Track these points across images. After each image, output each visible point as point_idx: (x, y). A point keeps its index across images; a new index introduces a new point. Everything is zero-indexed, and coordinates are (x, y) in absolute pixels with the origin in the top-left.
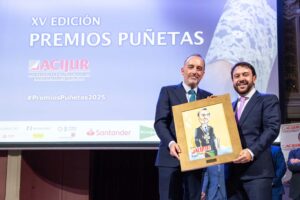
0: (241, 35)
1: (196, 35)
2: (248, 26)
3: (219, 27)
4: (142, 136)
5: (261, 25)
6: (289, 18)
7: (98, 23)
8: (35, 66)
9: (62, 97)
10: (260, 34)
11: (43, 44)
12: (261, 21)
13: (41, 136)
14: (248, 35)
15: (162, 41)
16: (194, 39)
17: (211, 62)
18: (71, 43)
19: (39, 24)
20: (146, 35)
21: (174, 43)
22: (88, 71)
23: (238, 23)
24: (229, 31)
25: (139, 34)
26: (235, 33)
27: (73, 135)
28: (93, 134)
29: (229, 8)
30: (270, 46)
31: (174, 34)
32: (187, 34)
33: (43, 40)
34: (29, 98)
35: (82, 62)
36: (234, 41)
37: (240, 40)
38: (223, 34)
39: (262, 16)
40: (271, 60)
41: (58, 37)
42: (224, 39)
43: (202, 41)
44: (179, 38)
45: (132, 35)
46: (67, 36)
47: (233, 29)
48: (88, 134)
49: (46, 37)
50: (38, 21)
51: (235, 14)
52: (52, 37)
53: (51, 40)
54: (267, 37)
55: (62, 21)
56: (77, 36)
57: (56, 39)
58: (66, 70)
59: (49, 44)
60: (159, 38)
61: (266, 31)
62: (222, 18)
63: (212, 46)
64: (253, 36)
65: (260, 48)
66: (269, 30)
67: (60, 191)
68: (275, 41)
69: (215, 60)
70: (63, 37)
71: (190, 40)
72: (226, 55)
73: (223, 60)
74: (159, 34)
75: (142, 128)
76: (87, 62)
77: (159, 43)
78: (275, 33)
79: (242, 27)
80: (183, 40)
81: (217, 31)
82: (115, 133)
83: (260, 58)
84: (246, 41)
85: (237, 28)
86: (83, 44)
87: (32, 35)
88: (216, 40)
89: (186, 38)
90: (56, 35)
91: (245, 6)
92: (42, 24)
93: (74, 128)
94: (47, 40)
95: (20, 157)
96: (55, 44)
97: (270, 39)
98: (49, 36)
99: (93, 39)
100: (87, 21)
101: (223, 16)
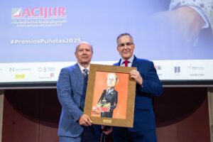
8: (17, 13)
9: (42, 41)
13: (23, 76)
17: (175, 8)
22: (65, 17)
27: (52, 75)
34: (12, 42)
35: (59, 9)
58: (46, 17)
69: (178, 6)
73: (186, 6)
76: (64, 9)
93: (53, 69)
95: (3, 96)
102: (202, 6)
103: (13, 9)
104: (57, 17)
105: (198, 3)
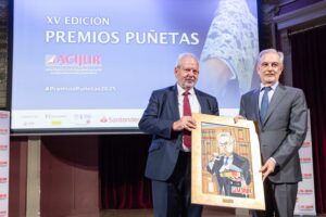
0: (230, 37)
1: (192, 35)
2: (235, 30)
3: (211, 30)
5: (244, 30)
6: (267, 24)
7: (108, 23)
8: (52, 60)
9: (77, 88)
10: (245, 37)
11: (58, 41)
12: (245, 26)
13: (60, 123)
14: (235, 37)
15: (164, 40)
16: (191, 40)
17: (206, 60)
18: (84, 40)
20: (149, 35)
21: (174, 42)
22: (100, 65)
23: (227, 27)
24: (220, 33)
25: (144, 34)
26: (224, 35)
27: (88, 122)
28: (106, 121)
31: (174, 34)
32: (185, 35)
33: (58, 37)
34: (47, 89)
35: (94, 58)
36: (223, 42)
37: (228, 42)
38: (215, 36)
39: (246, 22)
41: (72, 34)
43: (197, 41)
44: (178, 38)
45: (137, 34)
46: (80, 33)
47: (223, 32)
48: (102, 121)
49: (60, 34)
50: (53, 20)
51: (224, 19)
52: (66, 34)
53: (66, 37)
54: (250, 40)
55: (75, 20)
56: (88, 34)
57: (70, 37)
58: (80, 64)
59: (64, 41)
60: (162, 38)
61: (249, 35)
63: (206, 45)
64: (239, 38)
65: (245, 49)
66: (252, 33)
67: (77, 170)
69: (209, 58)
70: (76, 35)
71: (187, 40)
72: (218, 53)
74: (161, 34)
76: (98, 57)
77: (161, 42)
79: (230, 30)
80: (182, 40)
81: (209, 33)
82: (125, 120)
83: (245, 57)
84: (233, 43)
85: (226, 31)
86: (94, 41)
87: (48, 33)
88: (209, 40)
89: (184, 38)
90: (70, 33)
91: (232, 13)
92: (57, 23)
93: (89, 116)
94: (62, 37)
95: (39, 141)
96: (70, 41)
97: (253, 42)
98: (63, 34)
99: (104, 37)
100: (98, 21)
101: (215, 21)
102: (230, 58)
103: (47, 56)
105: (226, 55)
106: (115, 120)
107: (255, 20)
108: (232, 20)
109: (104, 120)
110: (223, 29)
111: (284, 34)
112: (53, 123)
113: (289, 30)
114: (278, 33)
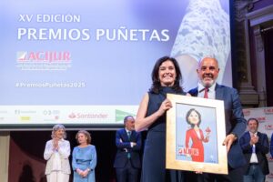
0: (201, 34)
1: (163, 33)
2: (206, 26)
3: (182, 27)
4: (117, 119)
5: (217, 26)
6: (240, 21)
7: (79, 20)
8: (23, 57)
9: (47, 84)
10: (217, 34)
11: (29, 38)
12: (217, 22)
13: (28, 118)
14: (206, 34)
15: (134, 37)
16: (161, 36)
18: (55, 37)
19: (27, 20)
20: (120, 32)
21: (144, 39)
22: (70, 62)
23: (198, 24)
24: (190, 30)
25: (114, 31)
26: (195, 32)
27: (57, 118)
28: (74, 117)
29: (190, 10)
30: (225, 44)
31: (144, 31)
32: (155, 31)
33: (29, 34)
34: (17, 85)
35: (64, 54)
36: (195, 39)
37: (199, 38)
38: (185, 32)
39: (218, 18)
40: (225, 55)
41: (43, 31)
42: (186, 36)
43: (168, 38)
44: (148, 35)
45: (108, 31)
46: (51, 31)
47: (194, 29)
48: (70, 117)
49: (32, 32)
50: (25, 18)
51: (195, 16)
52: (38, 31)
53: (37, 35)
54: (222, 36)
55: (47, 18)
56: (59, 31)
57: (41, 34)
58: (51, 61)
59: (35, 38)
60: (132, 35)
61: (221, 31)
62: (184, 19)
63: (176, 42)
64: (210, 34)
65: (216, 45)
66: (224, 30)
68: (228, 39)
69: (179, 54)
70: (47, 32)
71: (158, 37)
72: (189, 50)
73: (187, 54)
74: (132, 31)
75: (117, 112)
76: (69, 54)
77: (131, 39)
78: (228, 33)
79: (201, 27)
80: (152, 37)
81: (180, 30)
84: (205, 39)
85: (197, 28)
86: (65, 38)
87: (20, 30)
88: (179, 37)
89: (155, 35)
90: (41, 30)
91: (204, 10)
92: (29, 20)
93: (57, 112)
94: (33, 34)
95: (9, 137)
96: (41, 38)
97: (224, 38)
98: (35, 31)
99: (74, 34)
100: (69, 18)
101: (186, 18)
102: (201, 55)
104: (62, 61)
105: (197, 52)
106: (84, 116)
107: (227, 16)
108: (204, 16)
109: (73, 116)
110: (194, 26)
111: (257, 31)
112: (23, 118)
113: (262, 26)
114: (251, 29)
